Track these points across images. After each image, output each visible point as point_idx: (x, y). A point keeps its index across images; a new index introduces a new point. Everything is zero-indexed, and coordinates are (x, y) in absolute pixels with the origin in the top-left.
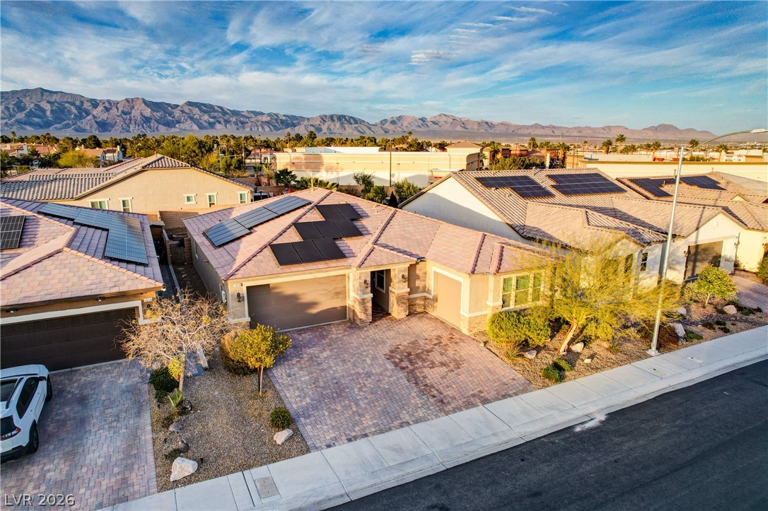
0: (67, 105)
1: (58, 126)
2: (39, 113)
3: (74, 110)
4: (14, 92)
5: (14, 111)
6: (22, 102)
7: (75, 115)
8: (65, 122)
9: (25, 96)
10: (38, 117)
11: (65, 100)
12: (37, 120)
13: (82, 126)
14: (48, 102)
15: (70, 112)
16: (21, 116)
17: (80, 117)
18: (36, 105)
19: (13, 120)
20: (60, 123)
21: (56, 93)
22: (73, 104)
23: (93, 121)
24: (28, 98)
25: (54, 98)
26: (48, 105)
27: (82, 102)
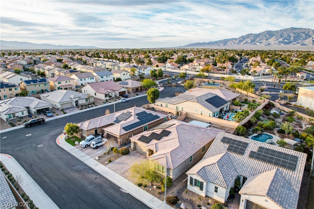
0: (302, 34)
1: (294, 43)
2: (288, 38)
3: (304, 36)
4: (282, 30)
5: (279, 38)
6: (283, 34)
7: (304, 38)
8: (298, 41)
9: (285, 31)
10: (287, 39)
11: (301, 31)
12: (286, 41)
13: (305, 43)
14: (294, 33)
15: (301, 37)
16: (281, 40)
17: (306, 39)
18: (288, 35)
19: (278, 41)
20: (295, 42)
21: (299, 28)
23: (311, 40)
24: (286, 32)
25: (296, 31)
26: (293, 34)
27: (309, 32)
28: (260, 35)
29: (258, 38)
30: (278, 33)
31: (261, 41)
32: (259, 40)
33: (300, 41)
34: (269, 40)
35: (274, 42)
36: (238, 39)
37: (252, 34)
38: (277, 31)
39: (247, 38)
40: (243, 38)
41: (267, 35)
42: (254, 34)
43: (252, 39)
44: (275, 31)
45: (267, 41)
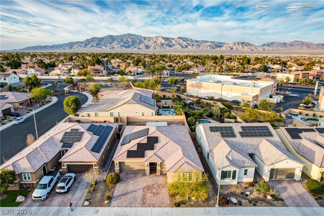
0: (136, 39)
1: (132, 47)
2: (127, 42)
4: (121, 35)
5: (120, 42)
6: (122, 39)
7: (138, 43)
8: (135, 46)
10: (127, 44)
11: (136, 37)
12: (126, 45)
13: (140, 47)
14: (130, 38)
15: (137, 42)
16: (122, 44)
17: (140, 44)
18: (127, 40)
19: (120, 45)
21: (133, 35)
22: (138, 39)
23: (144, 45)
24: (124, 37)
25: (132, 37)
26: (130, 40)
27: (141, 38)
28: (104, 39)
29: (103, 42)
30: (118, 38)
31: (106, 45)
32: (104, 44)
33: (136, 46)
34: (113, 44)
35: (117, 46)
36: (83, 42)
37: (96, 38)
38: (117, 36)
39: (92, 41)
40: (88, 41)
41: (110, 39)
42: (99, 38)
43: (97, 42)
44: (115, 36)
45: (111, 45)
